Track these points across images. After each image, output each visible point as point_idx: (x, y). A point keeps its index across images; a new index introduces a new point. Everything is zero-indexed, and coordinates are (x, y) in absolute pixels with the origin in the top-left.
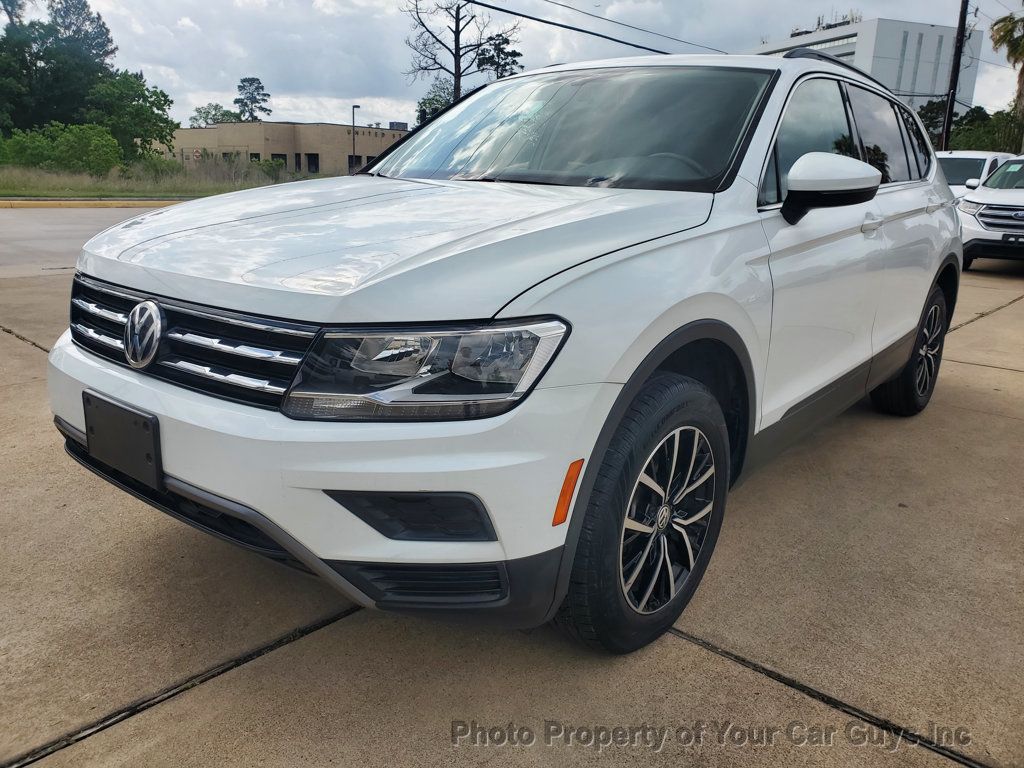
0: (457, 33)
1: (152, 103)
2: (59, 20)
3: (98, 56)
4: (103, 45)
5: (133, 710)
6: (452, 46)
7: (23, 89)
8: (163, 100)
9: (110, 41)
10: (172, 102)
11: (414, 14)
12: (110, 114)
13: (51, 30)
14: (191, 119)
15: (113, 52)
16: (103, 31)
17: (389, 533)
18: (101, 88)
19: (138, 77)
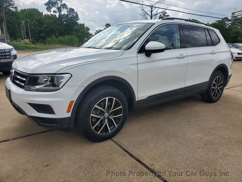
0: (152, 12)
1: (86, 30)
2: (69, 13)
3: (76, 20)
4: (77, 18)
5: (6, 141)
6: (150, 15)
7: (61, 28)
8: (88, 29)
9: (78, 17)
10: (90, 30)
11: (142, 8)
12: (77, 32)
13: (67, 15)
14: (95, 33)
15: (79, 19)
16: (77, 15)
17: (39, 112)
18: (76, 27)
19: (83, 24)
